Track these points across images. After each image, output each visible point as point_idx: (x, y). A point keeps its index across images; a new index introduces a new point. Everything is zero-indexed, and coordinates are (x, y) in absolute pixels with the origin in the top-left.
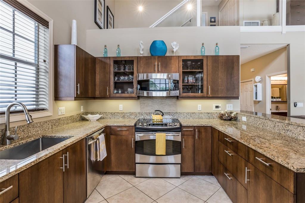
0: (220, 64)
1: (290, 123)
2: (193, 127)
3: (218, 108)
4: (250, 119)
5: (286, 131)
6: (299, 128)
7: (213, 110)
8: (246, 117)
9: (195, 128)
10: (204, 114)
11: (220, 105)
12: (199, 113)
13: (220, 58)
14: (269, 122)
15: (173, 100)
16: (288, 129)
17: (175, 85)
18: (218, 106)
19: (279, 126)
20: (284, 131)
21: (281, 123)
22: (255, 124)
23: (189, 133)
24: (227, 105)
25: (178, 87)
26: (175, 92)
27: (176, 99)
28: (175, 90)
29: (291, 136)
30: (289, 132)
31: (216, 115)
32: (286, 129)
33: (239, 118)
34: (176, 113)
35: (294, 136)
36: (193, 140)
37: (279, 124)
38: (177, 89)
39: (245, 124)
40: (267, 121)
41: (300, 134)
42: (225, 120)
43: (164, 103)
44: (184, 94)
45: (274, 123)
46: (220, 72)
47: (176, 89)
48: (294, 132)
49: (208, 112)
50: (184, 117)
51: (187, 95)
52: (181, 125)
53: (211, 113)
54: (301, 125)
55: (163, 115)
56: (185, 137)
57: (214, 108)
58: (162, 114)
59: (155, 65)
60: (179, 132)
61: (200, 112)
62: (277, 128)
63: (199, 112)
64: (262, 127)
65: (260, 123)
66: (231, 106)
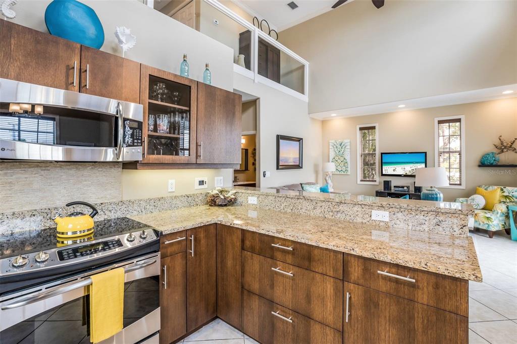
0: (217, 103)
1: (343, 202)
2: (184, 234)
3: (203, 184)
4: (266, 200)
5: (336, 213)
6: (357, 206)
7: (196, 188)
8: (256, 198)
9: (189, 233)
10: (181, 198)
11: (205, 179)
12: (171, 197)
13: (218, 93)
14: (305, 202)
15: (112, 170)
16: (338, 210)
17: (133, 132)
18: (203, 181)
19: (323, 207)
20: (331, 214)
21: (327, 203)
22: (277, 207)
23: (175, 248)
24: (216, 178)
25: (141, 140)
26: (133, 149)
27: (120, 169)
28: (133, 146)
29: (343, 219)
30: (339, 215)
31: (200, 198)
32: (334, 210)
33: (240, 200)
34: (120, 204)
35: (348, 218)
36: (184, 262)
37: (323, 204)
38: (138, 143)
39: (255, 209)
40: (301, 201)
41: (357, 215)
42: (221, 206)
43: (86, 181)
44: (151, 156)
45: (315, 203)
46: (217, 118)
47: (136, 144)
48: (348, 213)
49: (188, 194)
50: (139, 209)
51: (158, 159)
52: (156, 232)
53: (194, 195)
54: (360, 203)
55: (95, 214)
56: (168, 260)
57: (197, 186)
58: (92, 210)
59: (70, 69)
60: (155, 252)
61: (174, 194)
62: (320, 211)
63: (171, 195)
64: (290, 211)
65: (287, 204)
66: (221, 180)
